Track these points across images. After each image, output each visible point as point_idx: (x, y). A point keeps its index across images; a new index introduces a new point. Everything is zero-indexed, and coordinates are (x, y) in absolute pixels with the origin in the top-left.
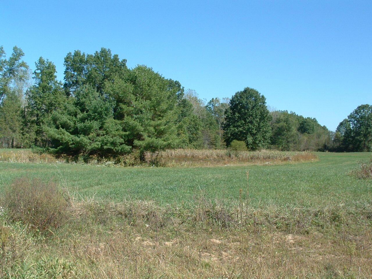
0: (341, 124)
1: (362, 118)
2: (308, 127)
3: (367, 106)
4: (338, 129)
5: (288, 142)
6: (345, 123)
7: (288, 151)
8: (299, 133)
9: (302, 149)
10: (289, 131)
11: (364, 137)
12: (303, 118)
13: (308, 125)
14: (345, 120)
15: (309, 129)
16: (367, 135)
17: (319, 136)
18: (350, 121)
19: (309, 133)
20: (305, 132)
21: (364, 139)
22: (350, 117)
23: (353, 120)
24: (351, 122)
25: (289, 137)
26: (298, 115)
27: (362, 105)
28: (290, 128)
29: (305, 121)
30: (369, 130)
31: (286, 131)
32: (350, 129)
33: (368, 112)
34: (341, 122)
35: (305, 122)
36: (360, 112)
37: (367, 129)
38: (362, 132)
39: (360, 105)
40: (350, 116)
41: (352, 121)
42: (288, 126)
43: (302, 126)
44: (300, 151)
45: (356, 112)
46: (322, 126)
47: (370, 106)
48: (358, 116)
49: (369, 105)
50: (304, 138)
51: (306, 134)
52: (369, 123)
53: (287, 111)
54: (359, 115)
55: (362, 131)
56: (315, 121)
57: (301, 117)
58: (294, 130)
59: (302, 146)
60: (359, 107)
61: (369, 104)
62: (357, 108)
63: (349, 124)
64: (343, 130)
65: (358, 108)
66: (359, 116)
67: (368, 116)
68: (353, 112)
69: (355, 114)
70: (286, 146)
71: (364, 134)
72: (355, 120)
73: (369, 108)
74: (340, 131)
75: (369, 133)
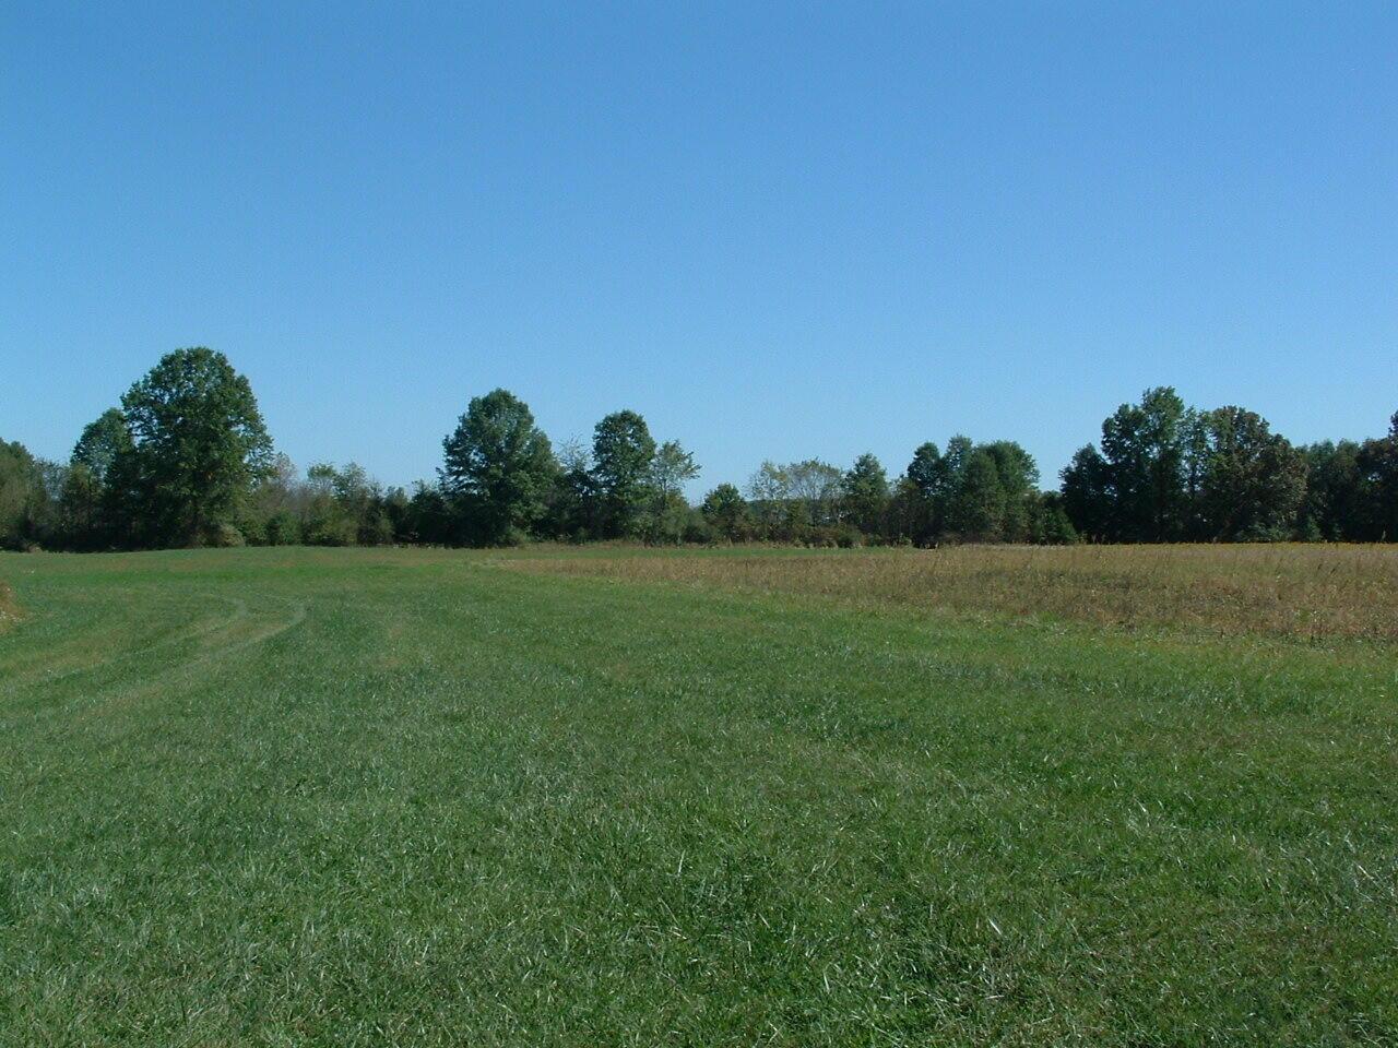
0: (93, 432)
3: (200, 354)
4: (82, 454)
6: (111, 427)
11: (191, 486)
14: (111, 414)
16: (204, 476)
18: (130, 419)
21: (195, 493)
22: (134, 399)
23: (146, 414)
24: (137, 424)
27: (180, 352)
30: (215, 454)
32: (134, 453)
33: (206, 379)
34: (94, 421)
36: (174, 379)
37: (206, 450)
38: (182, 465)
39: (171, 352)
40: (132, 396)
41: (140, 418)
45: (157, 379)
47: (213, 356)
48: (167, 398)
49: (210, 352)
54: (169, 390)
55: (182, 459)
60: (168, 362)
61: (210, 348)
62: (157, 363)
64: (104, 459)
65: (165, 363)
66: (171, 396)
67: (210, 396)
68: (146, 381)
69: (153, 387)
71: (194, 471)
72: (151, 414)
73: (213, 362)
74: (88, 462)
75: (215, 465)
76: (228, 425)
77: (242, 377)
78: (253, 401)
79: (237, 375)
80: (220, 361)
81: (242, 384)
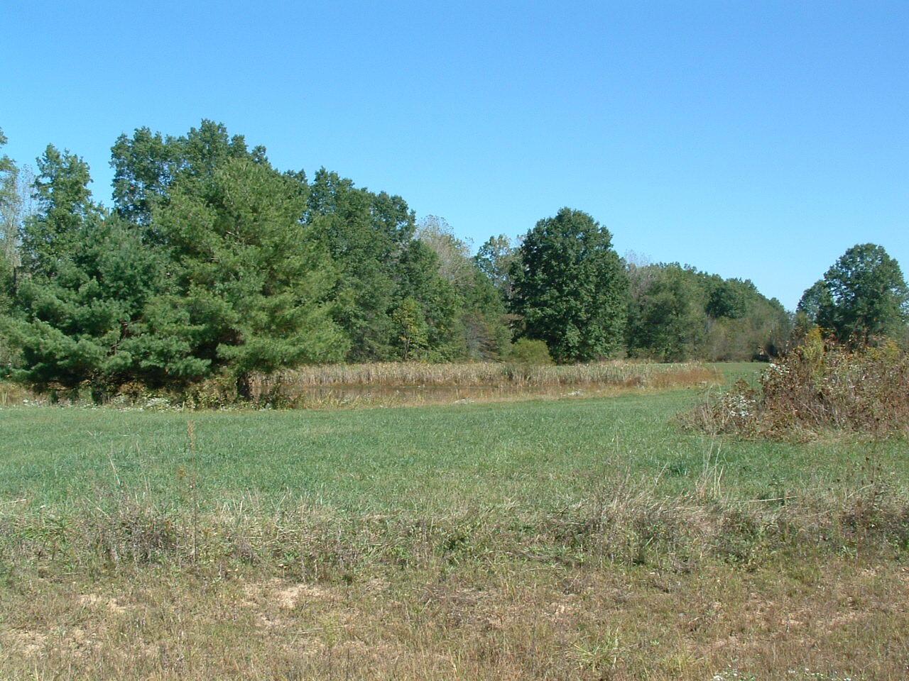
0: (809, 294)
1: (858, 277)
2: (729, 303)
3: (868, 247)
4: (802, 307)
5: (680, 340)
6: (820, 290)
7: (681, 361)
8: (706, 317)
9: (715, 357)
10: (683, 313)
11: (864, 324)
12: (720, 280)
13: (730, 298)
14: (819, 284)
15: (731, 308)
16: (871, 319)
17: (758, 323)
18: (829, 286)
19: (732, 317)
20: (723, 314)
22: (831, 274)
23: (838, 283)
24: (832, 289)
25: (681, 328)
26: (706, 273)
27: (857, 246)
28: (684, 305)
29: (723, 287)
30: (877, 306)
31: (674, 312)
32: (831, 305)
33: (872, 262)
34: (809, 288)
35: (724, 290)
36: (853, 262)
37: (872, 303)
38: (859, 312)
39: (852, 247)
40: (830, 273)
41: (834, 285)
42: (679, 301)
43: (716, 299)
44: (710, 361)
45: (844, 262)
46: (769, 297)
47: (877, 248)
48: (850, 273)
49: (875, 246)
50: (720, 328)
51: (727, 319)
52: (876, 290)
53: (678, 264)
54: (851, 269)
55: (859, 309)
56: (748, 287)
57: (716, 278)
58: (696, 310)
59: (715, 350)
60: (850, 252)
61: (875, 244)
62: (844, 253)
63: (829, 293)
64: (814, 309)
65: (847, 253)
66: (852, 272)
67: (874, 272)
68: (837, 264)
69: (842, 268)
70: (676, 350)
71: (865, 316)
72: (841, 283)
73: (876, 253)
74: (806, 311)
75: (877, 313)
76: (886, 288)
77: (894, 260)
78: (901, 274)
79: (891, 259)
80: (882, 250)
81: (894, 264)
